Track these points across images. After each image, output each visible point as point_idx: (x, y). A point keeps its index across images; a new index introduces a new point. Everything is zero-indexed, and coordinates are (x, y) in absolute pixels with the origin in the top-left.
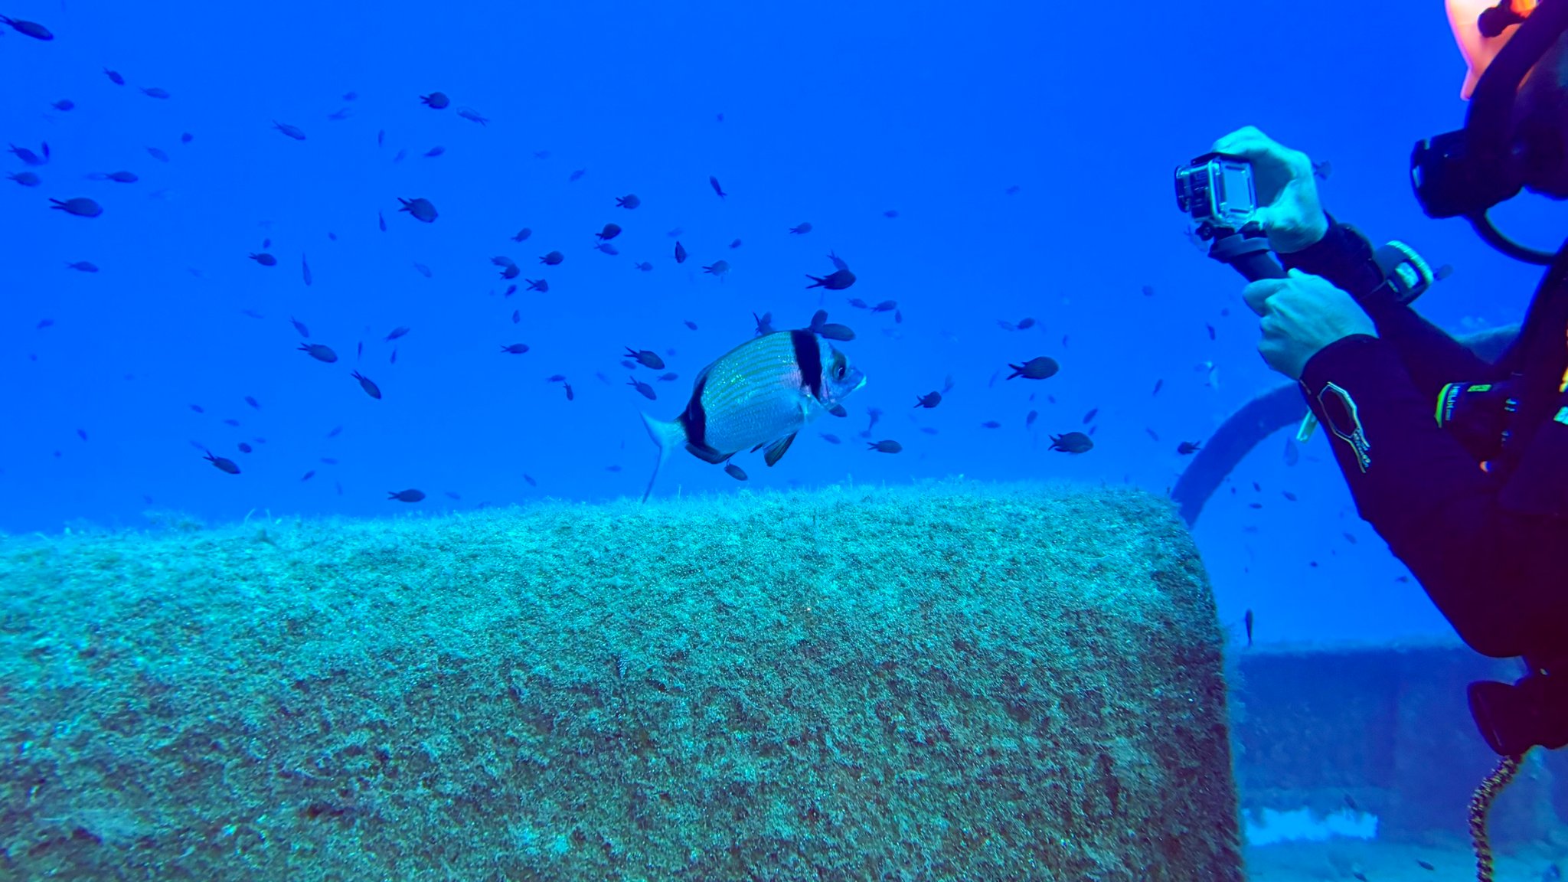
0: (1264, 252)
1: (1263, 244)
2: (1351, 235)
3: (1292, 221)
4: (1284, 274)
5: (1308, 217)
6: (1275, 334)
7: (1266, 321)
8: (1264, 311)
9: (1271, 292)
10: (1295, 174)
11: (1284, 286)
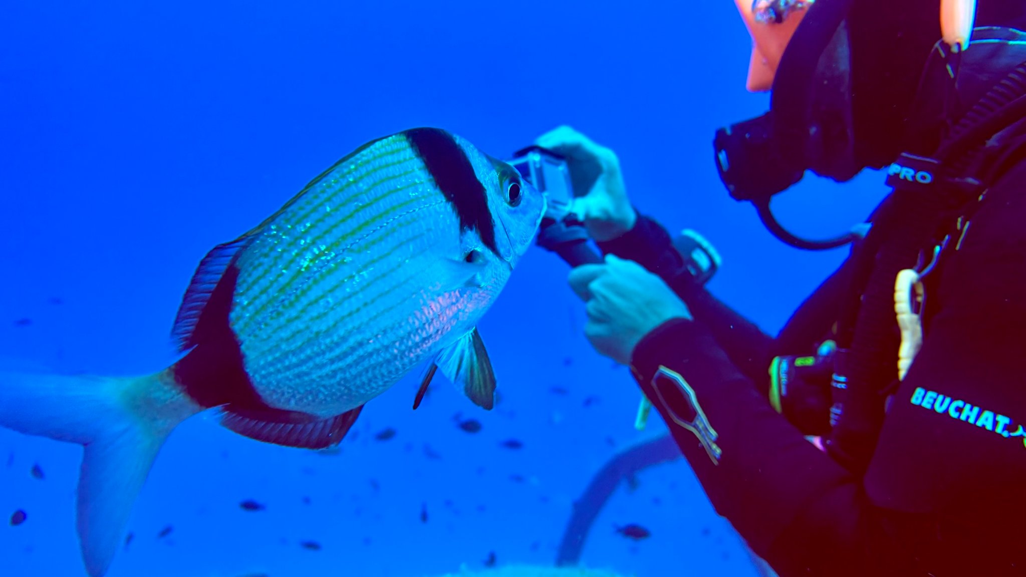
0: (582, 241)
1: (582, 233)
2: (653, 225)
3: (605, 212)
4: (602, 261)
5: (618, 208)
6: (601, 319)
7: (591, 306)
8: (587, 295)
9: (593, 277)
10: (605, 167)
11: (604, 272)
